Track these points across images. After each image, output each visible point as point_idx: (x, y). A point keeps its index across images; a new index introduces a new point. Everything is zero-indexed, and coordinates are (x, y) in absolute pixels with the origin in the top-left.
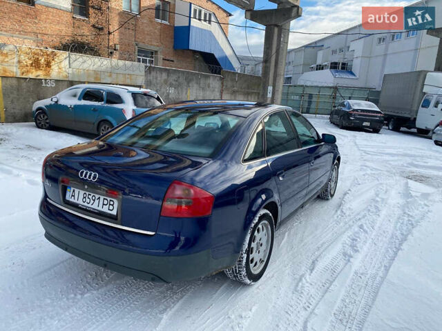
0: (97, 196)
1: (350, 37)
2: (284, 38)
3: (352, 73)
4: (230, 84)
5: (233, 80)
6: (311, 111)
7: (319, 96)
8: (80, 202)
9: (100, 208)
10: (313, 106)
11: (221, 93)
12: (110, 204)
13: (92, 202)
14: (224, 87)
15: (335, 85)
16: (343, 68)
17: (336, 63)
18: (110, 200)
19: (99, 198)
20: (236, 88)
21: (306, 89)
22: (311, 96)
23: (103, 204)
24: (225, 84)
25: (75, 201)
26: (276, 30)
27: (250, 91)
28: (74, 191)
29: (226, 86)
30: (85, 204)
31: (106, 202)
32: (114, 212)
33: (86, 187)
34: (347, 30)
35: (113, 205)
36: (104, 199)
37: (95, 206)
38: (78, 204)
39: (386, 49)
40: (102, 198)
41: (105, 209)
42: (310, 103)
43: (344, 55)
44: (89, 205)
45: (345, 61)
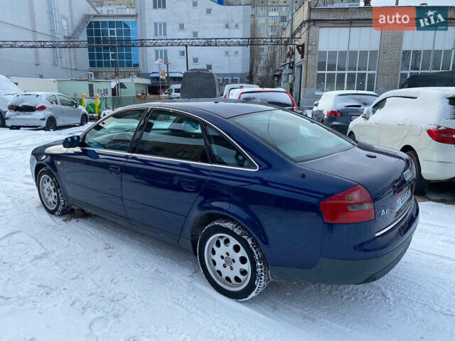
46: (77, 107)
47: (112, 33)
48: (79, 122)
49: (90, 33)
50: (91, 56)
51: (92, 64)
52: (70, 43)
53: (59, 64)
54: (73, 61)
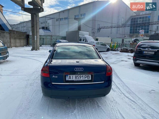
0: (82, 76)
1: (47, 19)
2: (38, 19)
3: (50, 31)
4: (13, 35)
5: (14, 33)
6: (44, 44)
7: (46, 39)
8: (74, 79)
9: (84, 79)
10: (45, 42)
11: (10, 39)
12: (88, 77)
13: (80, 78)
14: (11, 36)
15: (51, 35)
16: (46, 29)
17: (44, 27)
18: (88, 76)
19: (83, 76)
20: (15, 37)
21: (41, 36)
22: (43, 39)
23: (85, 78)
24: (11, 35)
25: (72, 79)
26: (35, 15)
27: (21, 37)
28: (70, 76)
29: (12, 36)
30: (77, 79)
31: (86, 77)
32: (90, 79)
33: (79, 73)
34: (45, 16)
35: (89, 77)
36: (85, 76)
37: (82, 79)
38: (74, 80)
39: (59, 23)
40: (84, 76)
41: (86, 79)
42: (43, 41)
43: (46, 24)
44: (79, 79)
45: (46, 26)
46: (106, 46)
47: (140, 21)
48: (106, 50)
49: (132, 22)
50: (131, 30)
51: (130, 33)
52: (124, 26)
53: (119, 33)
54: (123, 32)
